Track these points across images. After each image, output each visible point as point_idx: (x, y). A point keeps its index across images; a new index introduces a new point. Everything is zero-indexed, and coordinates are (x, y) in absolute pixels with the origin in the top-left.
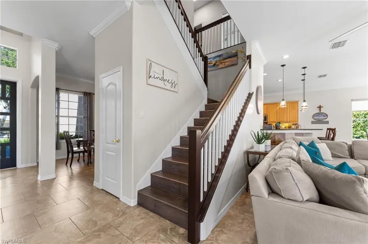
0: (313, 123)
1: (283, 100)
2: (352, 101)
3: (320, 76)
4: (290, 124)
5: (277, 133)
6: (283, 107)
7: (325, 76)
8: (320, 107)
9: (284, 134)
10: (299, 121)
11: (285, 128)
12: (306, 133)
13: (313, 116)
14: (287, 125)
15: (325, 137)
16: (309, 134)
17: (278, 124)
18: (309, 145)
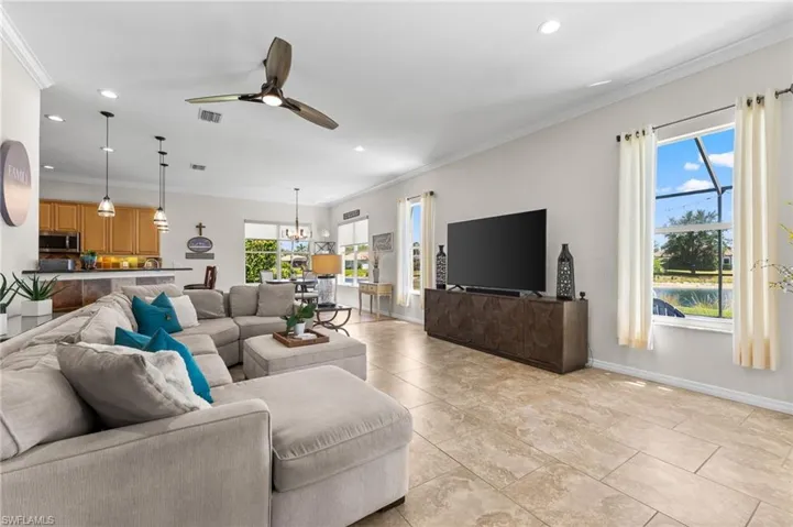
0: (188, 256)
1: (107, 198)
2: (245, 221)
3: (195, 167)
4: (142, 257)
5: (86, 281)
6: (107, 215)
7: (202, 168)
8: (200, 227)
9: (108, 282)
10: (161, 251)
11: (130, 266)
12: (160, 278)
13: (190, 243)
14: (134, 260)
15: (203, 282)
16: (168, 278)
17: (90, 257)
18: (155, 303)
